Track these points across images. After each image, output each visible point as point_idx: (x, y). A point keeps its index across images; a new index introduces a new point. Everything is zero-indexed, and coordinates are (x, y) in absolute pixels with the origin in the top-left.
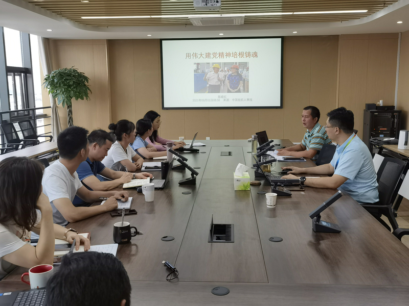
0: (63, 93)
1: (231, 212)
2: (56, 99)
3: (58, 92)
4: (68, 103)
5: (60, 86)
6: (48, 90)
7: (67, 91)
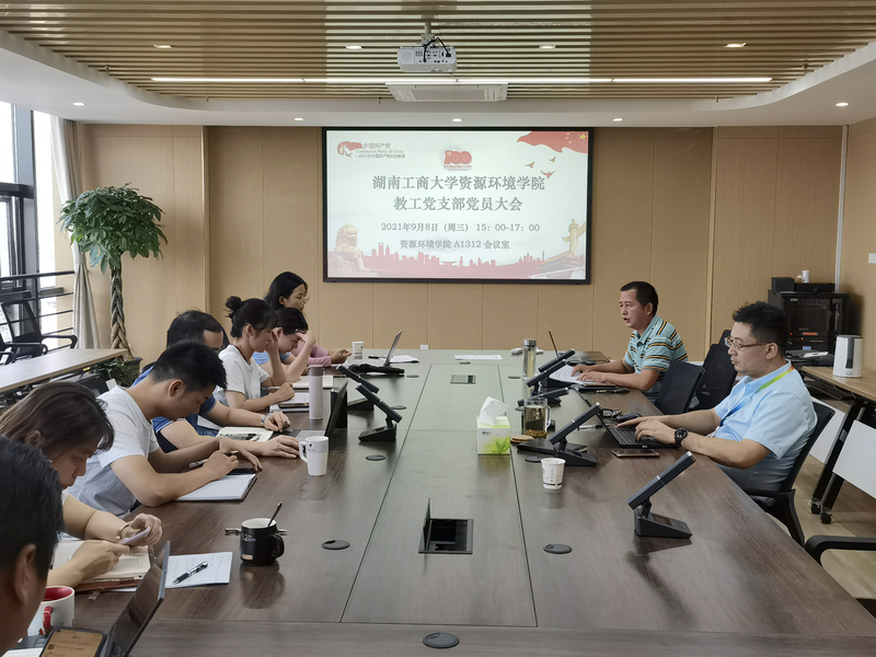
0: (103, 242)
1: (468, 496)
2: (87, 254)
3: (93, 238)
4: (115, 264)
5: (97, 225)
6: (70, 234)
7: (113, 237)
